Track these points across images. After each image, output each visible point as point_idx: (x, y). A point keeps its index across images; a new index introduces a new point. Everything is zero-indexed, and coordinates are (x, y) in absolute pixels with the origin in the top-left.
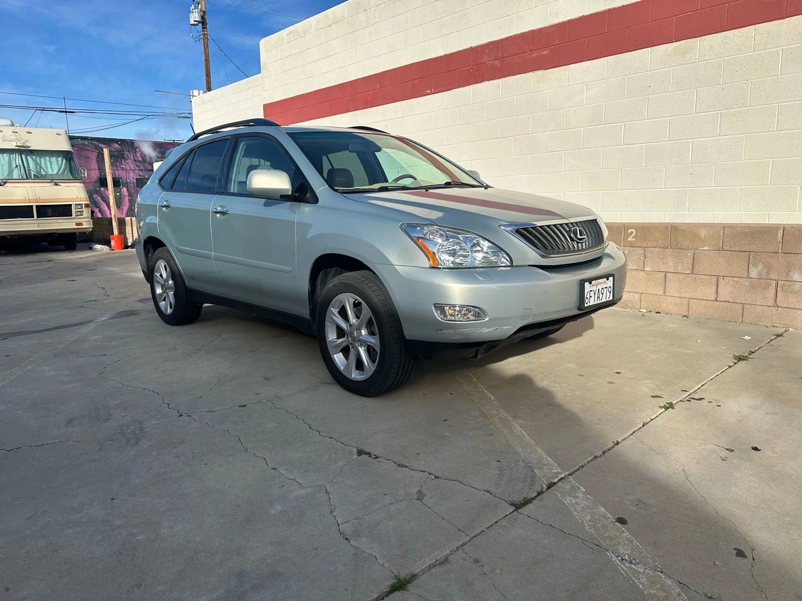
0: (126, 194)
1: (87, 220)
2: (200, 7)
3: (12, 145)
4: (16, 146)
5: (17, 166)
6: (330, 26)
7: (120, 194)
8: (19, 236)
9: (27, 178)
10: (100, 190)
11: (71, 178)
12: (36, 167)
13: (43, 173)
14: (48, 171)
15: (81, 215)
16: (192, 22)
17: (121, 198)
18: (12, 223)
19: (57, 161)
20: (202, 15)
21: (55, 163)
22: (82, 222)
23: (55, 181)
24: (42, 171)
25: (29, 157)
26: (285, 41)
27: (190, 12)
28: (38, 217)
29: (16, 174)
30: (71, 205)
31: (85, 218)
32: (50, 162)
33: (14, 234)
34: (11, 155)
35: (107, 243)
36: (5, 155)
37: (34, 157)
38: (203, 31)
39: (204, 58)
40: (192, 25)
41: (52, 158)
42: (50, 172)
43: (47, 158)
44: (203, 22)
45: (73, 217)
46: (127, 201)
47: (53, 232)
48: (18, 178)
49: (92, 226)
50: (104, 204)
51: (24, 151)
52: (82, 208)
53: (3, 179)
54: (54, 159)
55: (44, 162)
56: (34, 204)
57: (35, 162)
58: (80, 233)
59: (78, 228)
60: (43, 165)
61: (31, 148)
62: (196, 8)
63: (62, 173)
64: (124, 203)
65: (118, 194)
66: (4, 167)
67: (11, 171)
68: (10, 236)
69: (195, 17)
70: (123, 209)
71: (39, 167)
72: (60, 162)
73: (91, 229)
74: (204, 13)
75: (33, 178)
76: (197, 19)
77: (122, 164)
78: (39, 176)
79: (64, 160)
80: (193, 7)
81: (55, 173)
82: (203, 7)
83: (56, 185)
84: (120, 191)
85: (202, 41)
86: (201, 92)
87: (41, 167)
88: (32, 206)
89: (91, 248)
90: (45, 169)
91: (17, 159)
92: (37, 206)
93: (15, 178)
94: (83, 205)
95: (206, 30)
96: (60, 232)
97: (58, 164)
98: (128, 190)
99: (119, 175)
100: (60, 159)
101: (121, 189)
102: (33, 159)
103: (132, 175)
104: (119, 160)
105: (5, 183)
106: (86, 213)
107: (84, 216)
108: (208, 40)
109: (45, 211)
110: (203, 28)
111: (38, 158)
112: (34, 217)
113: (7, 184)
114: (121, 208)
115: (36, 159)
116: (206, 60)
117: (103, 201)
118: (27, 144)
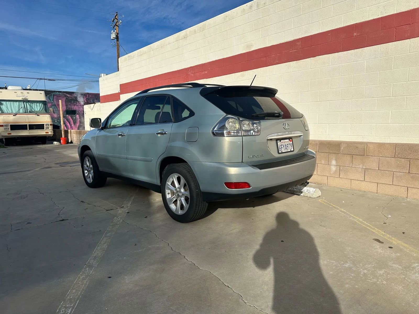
0: (78, 118)
1: (51, 131)
2: (115, 31)
3: (20, 99)
4: (22, 99)
5: (22, 107)
6: (141, 55)
7: (76, 118)
8: (21, 137)
9: (26, 113)
10: (66, 116)
11: (45, 112)
12: (30, 108)
13: (33, 110)
14: (35, 109)
15: (48, 129)
16: (112, 38)
17: (76, 120)
18: (18, 132)
19: (40, 105)
20: (117, 35)
21: (39, 106)
22: (49, 131)
23: (38, 114)
24: (33, 109)
25: (27, 103)
26: (127, 60)
27: (111, 33)
28: (29, 129)
29: (21, 111)
30: (44, 124)
31: (50, 130)
32: (36, 105)
33: (19, 136)
34: (20, 103)
35: (59, 141)
36: (17, 103)
37: (30, 103)
38: (117, 42)
39: (117, 55)
40: (112, 39)
41: (37, 104)
42: (36, 110)
43: (35, 104)
44: (117, 38)
45: (45, 129)
46: (79, 121)
47: (36, 136)
48: (22, 112)
49: (53, 134)
50: (68, 123)
51: (25, 101)
52: (49, 126)
53: (16, 113)
54: (38, 104)
55: (34, 105)
56: (28, 124)
57: (30, 105)
58: (48, 136)
59: (46, 135)
60: (33, 107)
61: (28, 100)
62: (114, 31)
63: (41, 110)
64: (77, 122)
65: (74, 118)
66: (17, 108)
67: (19, 110)
68: (17, 137)
69: (113, 36)
70: (76, 125)
71: (31, 108)
72: (41, 106)
73: (52, 135)
74: (118, 34)
75: (28, 112)
76: (114, 37)
77: (77, 104)
78: (31, 112)
79: (43, 105)
80: (112, 31)
81: (38, 110)
82: (117, 31)
83: (38, 116)
84: (76, 116)
85: (116, 47)
86: (105, 74)
87: (32, 108)
88: (27, 125)
89: (52, 143)
90: (34, 109)
91: (22, 105)
92: (29, 125)
93: (21, 113)
94: (49, 125)
95: (118, 41)
96: (38, 136)
97: (40, 106)
98: (79, 116)
99: (75, 109)
100: (41, 104)
101: (76, 115)
102: (29, 104)
103: (81, 109)
104: (76, 101)
105: (16, 115)
106: (51, 128)
107: (49, 129)
108: (119, 46)
109: (32, 127)
110: (117, 41)
111: (31, 104)
112: (27, 130)
113: (17, 115)
114: (76, 124)
115: (30, 104)
116: (118, 56)
117: (67, 121)
118: (27, 98)
